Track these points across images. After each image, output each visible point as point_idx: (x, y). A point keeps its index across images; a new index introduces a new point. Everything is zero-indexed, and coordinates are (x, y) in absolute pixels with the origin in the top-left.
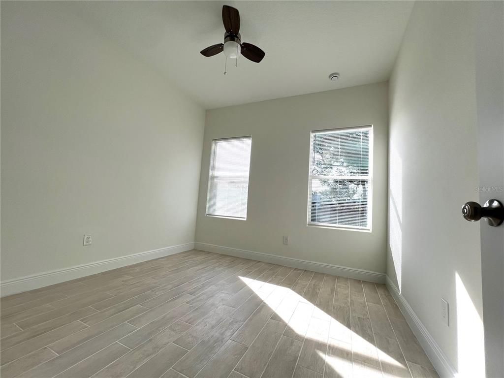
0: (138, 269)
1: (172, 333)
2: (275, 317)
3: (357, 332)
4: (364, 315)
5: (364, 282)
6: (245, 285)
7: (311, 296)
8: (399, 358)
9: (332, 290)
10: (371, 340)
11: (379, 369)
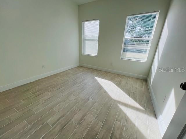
0: (62, 74)
1: (74, 96)
2: (105, 92)
3: (132, 98)
4: (136, 92)
5: (139, 79)
6: (97, 80)
7: (119, 84)
8: (144, 107)
9: (127, 82)
10: (136, 100)
11: (136, 110)
